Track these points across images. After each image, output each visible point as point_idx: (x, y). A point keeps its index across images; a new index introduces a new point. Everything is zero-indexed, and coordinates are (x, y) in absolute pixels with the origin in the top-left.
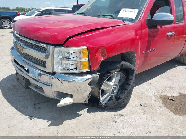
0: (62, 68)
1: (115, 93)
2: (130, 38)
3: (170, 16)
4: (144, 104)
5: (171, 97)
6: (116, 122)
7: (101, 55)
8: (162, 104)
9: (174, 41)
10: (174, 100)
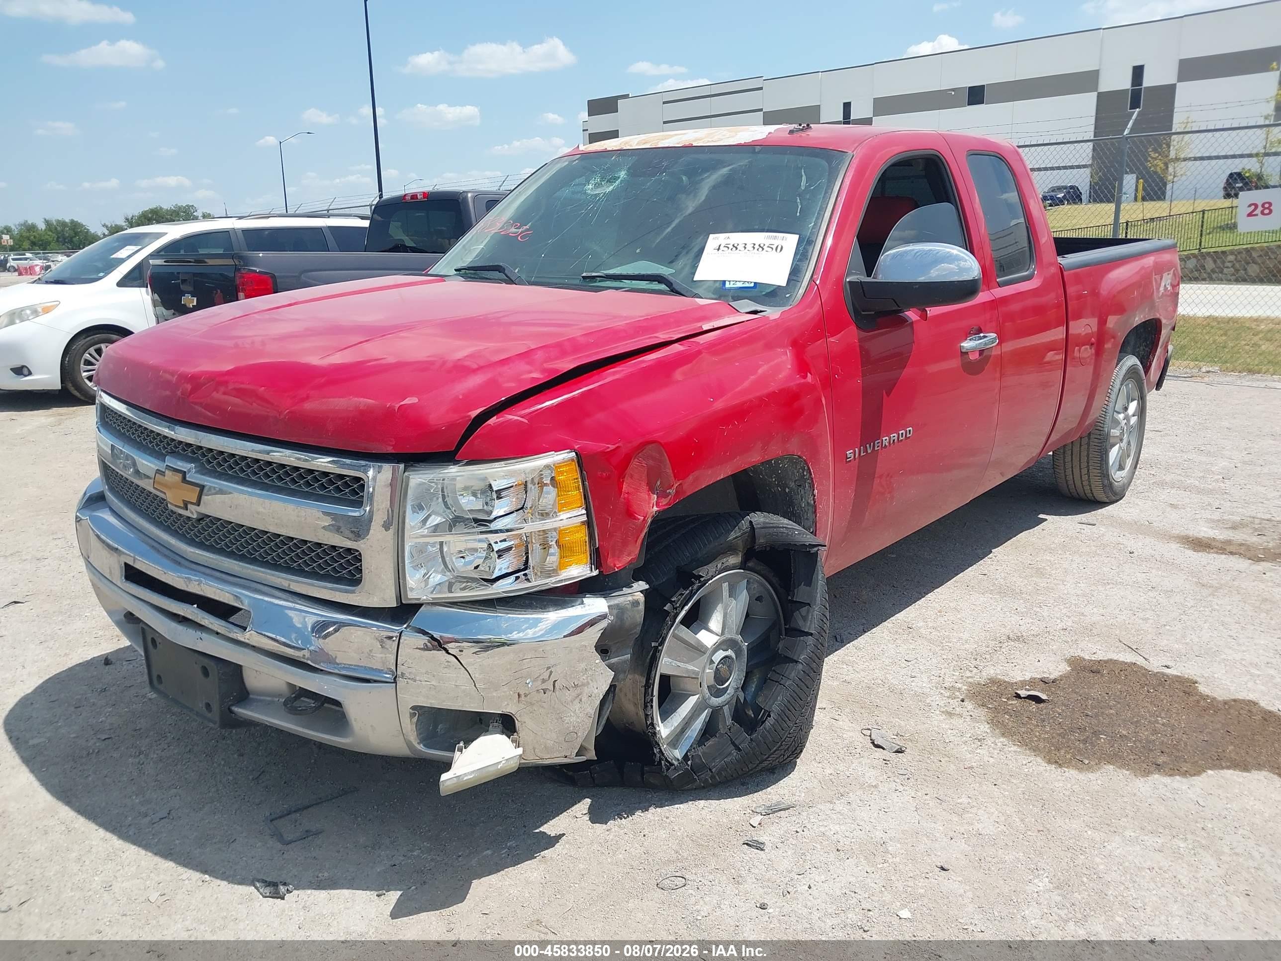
0: (449, 576)
1: (730, 691)
2: (773, 387)
3: (956, 259)
4: (890, 735)
5: (1032, 683)
6: (758, 846)
7: (645, 488)
8: (985, 728)
9: (1002, 375)
10: (1044, 697)
